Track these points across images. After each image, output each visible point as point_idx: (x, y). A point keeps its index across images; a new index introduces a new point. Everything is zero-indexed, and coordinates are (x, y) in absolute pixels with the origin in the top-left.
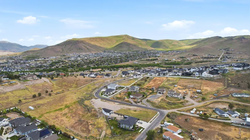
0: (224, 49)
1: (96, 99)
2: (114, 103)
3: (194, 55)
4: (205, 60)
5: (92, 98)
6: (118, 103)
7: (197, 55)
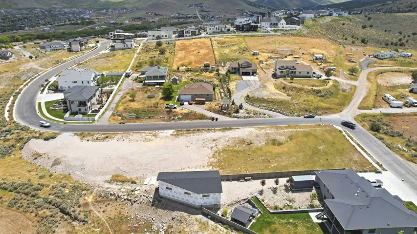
0: (195, 5)
1: (46, 139)
2: (155, 135)
3: (156, 15)
4: (182, 20)
5: (22, 141)
6: (171, 132)
7: (160, 13)
